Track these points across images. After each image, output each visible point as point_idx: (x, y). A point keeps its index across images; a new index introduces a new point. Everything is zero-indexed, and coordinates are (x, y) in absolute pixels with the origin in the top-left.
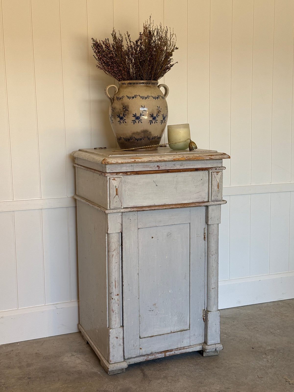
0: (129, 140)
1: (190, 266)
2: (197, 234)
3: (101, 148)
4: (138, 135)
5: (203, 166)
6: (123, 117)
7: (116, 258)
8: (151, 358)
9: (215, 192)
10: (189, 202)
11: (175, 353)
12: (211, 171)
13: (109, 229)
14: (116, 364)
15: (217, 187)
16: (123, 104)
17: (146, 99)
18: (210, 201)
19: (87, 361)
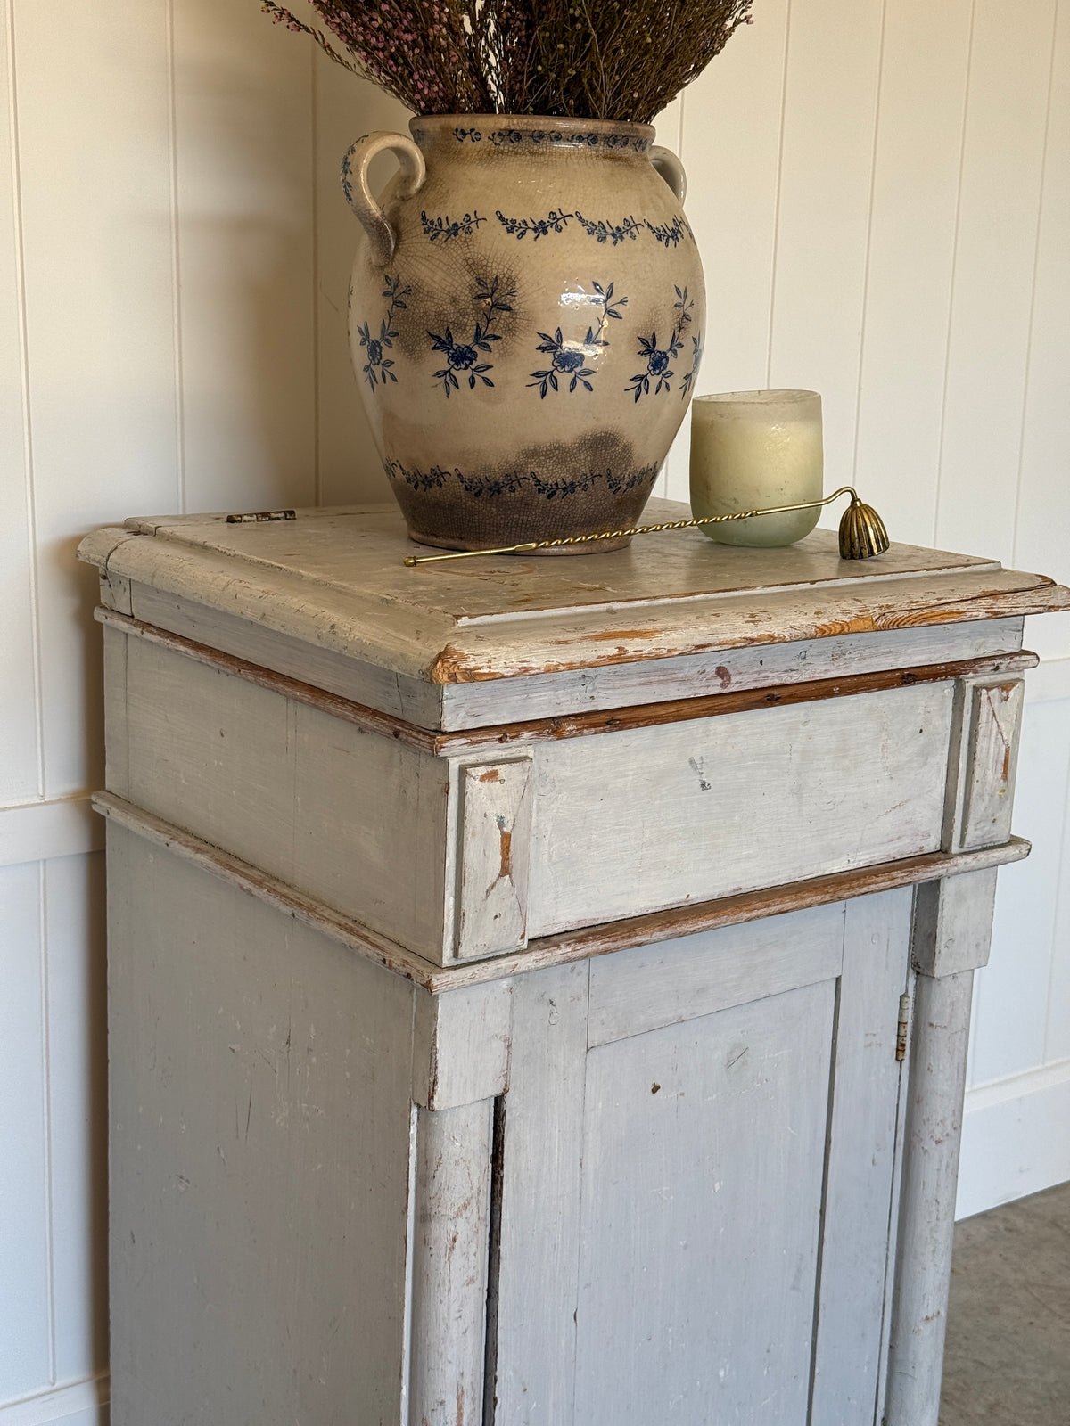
0: (496, 489)
1: (822, 1212)
2: (867, 1035)
3: (264, 515)
4: (562, 461)
5: (934, 652)
6: (476, 349)
7: (471, 1254)
9: (987, 798)
10: (851, 866)
12: (972, 682)
13: (439, 1088)
15: (1000, 769)
16: (472, 265)
17: (622, 238)
18: (955, 849)
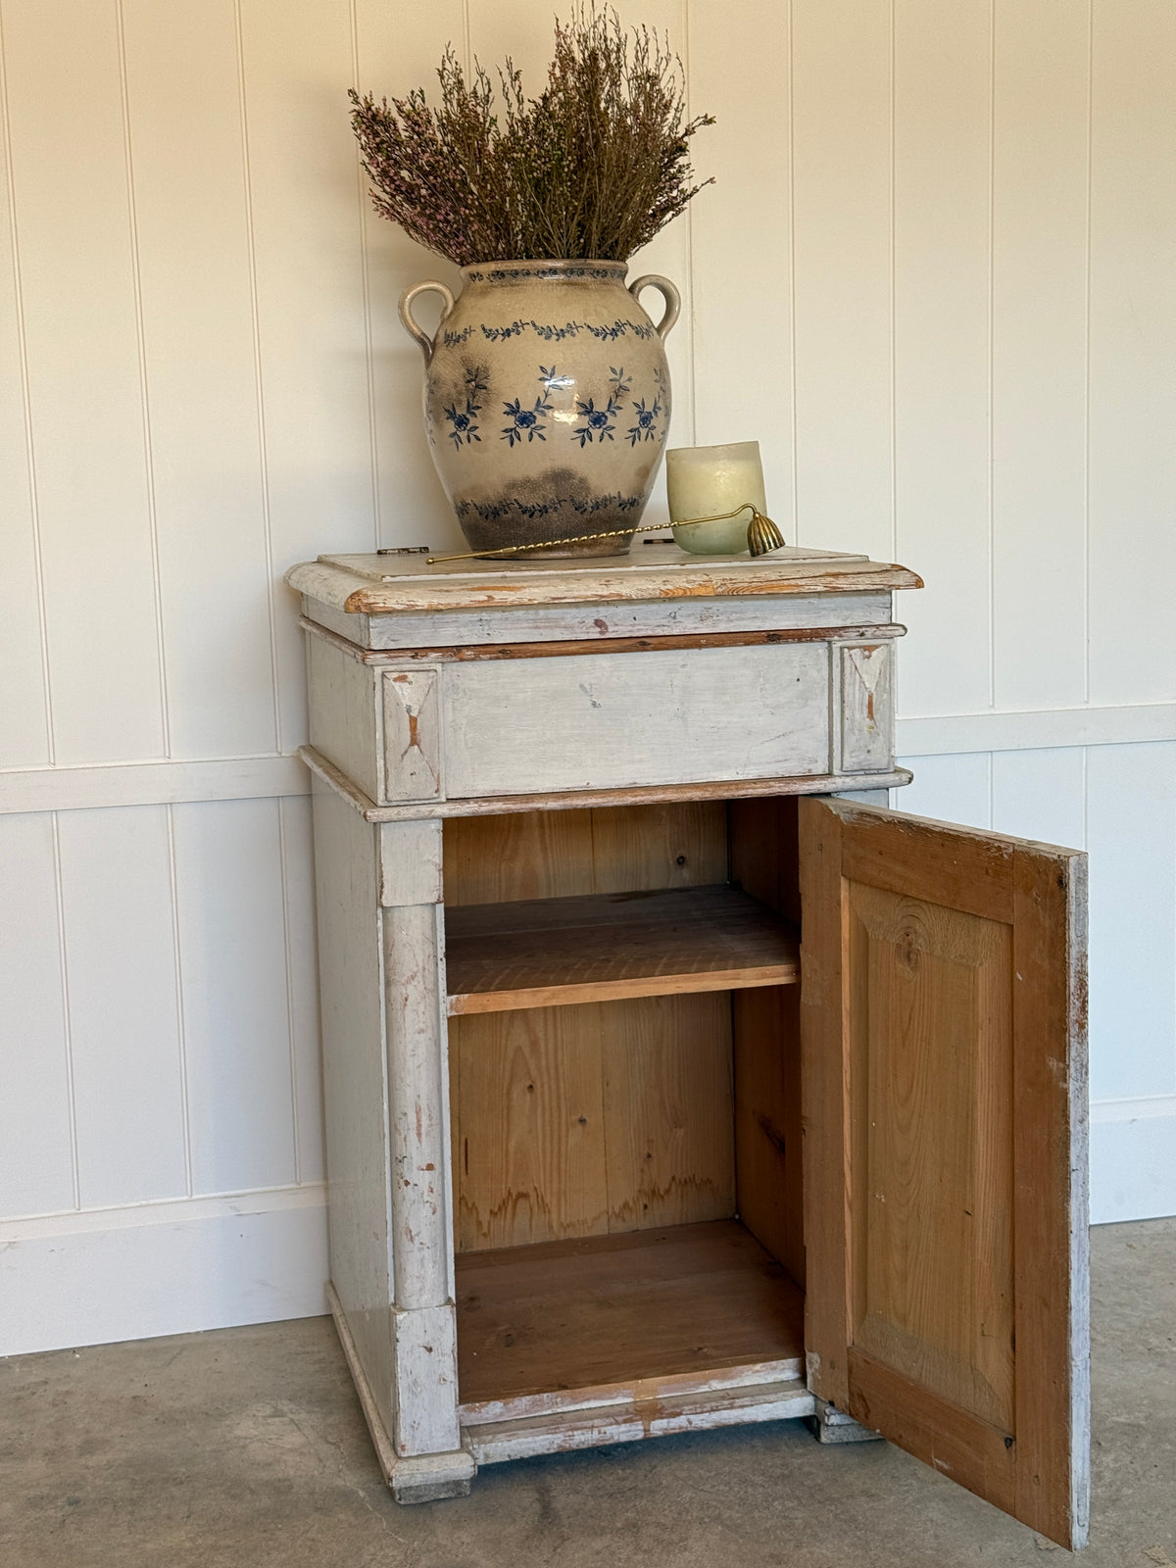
0: (496, 513)
3: (404, 550)
4: (533, 490)
5: (801, 620)
6: (468, 416)
7: (420, 1013)
8: (583, 1443)
9: (857, 732)
10: (741, 777)
11: (690, 1423)
12: (840, 644)
13: (385, 890)
14: (424, 1461)
15: (866, 710)
16: (465, 361)
17: (564, 336)
18: (836, 772)
19: (328, 1442)
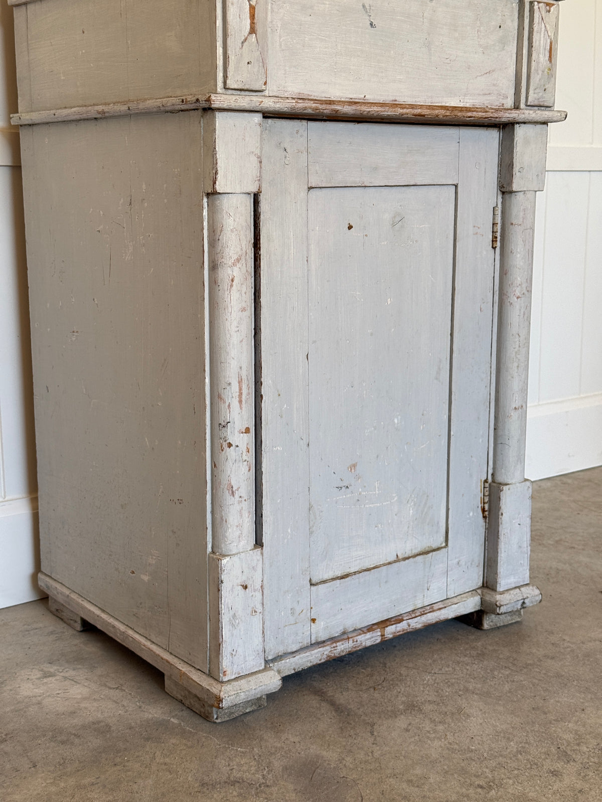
2: (474, 227)
7: (243, 292)
8: (343, 651)
9: (540, 73)
10: (461, 105)
11: (409, 625)
13: (219, 177)
14: (243, 682)
18: (522, 106)
